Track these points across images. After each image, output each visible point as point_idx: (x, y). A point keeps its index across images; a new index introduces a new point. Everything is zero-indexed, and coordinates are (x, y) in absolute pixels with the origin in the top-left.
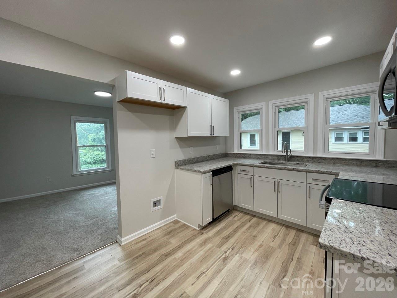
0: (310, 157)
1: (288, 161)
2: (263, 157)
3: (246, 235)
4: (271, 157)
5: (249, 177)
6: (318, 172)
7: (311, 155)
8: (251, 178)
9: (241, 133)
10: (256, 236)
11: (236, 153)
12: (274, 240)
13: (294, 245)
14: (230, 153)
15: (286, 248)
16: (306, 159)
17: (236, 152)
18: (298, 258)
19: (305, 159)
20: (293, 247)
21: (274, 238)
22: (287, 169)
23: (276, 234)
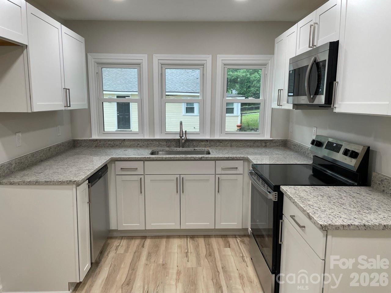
0: (207, 141)
1: (183, 147)
2: (146, 143)
3: (152, 267)
4: (157, 143)
5: (137, 178)
6: (228, 159)
7: (208, 137)
8: (141, 179)
9: (103, 103)
10: (166, 264)
11: (97, 140)
12: (188, 260)
13: (210, 255)
14: (85, 140)
15: (205, 262)
16: (203, 143)
17: (95, 137)
18: (222, 268)
19: (201, 143)
20: (211, 258)
21: (187, 256)
22: (193, 159)
23: (186, 251)
